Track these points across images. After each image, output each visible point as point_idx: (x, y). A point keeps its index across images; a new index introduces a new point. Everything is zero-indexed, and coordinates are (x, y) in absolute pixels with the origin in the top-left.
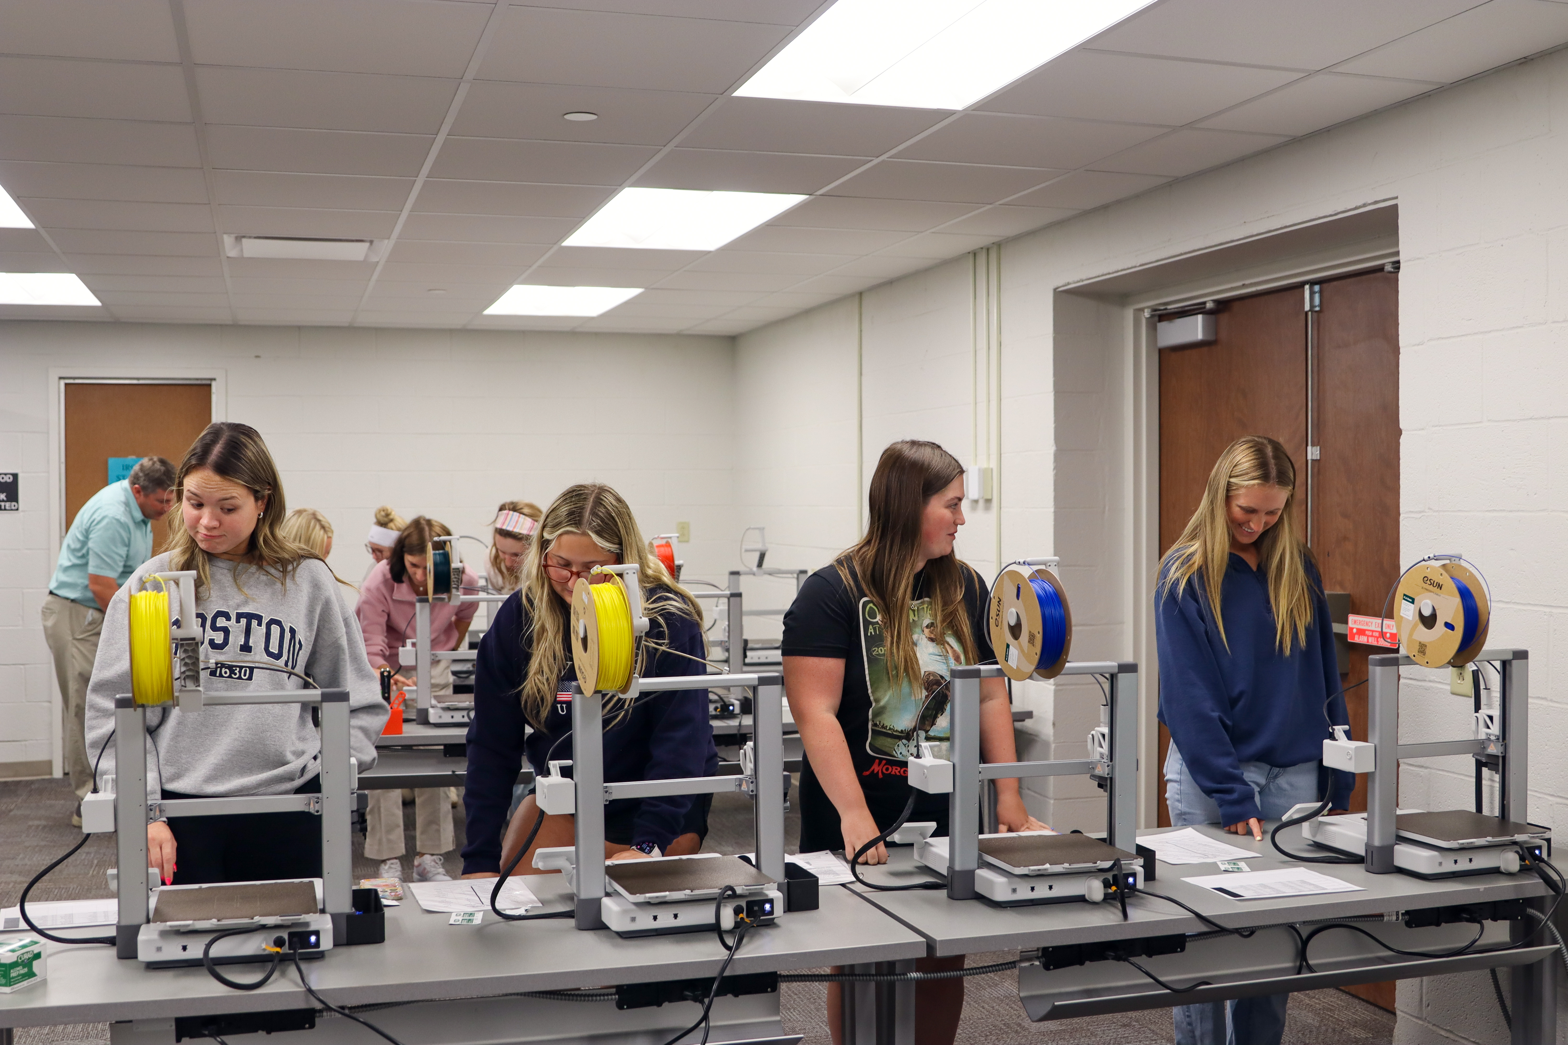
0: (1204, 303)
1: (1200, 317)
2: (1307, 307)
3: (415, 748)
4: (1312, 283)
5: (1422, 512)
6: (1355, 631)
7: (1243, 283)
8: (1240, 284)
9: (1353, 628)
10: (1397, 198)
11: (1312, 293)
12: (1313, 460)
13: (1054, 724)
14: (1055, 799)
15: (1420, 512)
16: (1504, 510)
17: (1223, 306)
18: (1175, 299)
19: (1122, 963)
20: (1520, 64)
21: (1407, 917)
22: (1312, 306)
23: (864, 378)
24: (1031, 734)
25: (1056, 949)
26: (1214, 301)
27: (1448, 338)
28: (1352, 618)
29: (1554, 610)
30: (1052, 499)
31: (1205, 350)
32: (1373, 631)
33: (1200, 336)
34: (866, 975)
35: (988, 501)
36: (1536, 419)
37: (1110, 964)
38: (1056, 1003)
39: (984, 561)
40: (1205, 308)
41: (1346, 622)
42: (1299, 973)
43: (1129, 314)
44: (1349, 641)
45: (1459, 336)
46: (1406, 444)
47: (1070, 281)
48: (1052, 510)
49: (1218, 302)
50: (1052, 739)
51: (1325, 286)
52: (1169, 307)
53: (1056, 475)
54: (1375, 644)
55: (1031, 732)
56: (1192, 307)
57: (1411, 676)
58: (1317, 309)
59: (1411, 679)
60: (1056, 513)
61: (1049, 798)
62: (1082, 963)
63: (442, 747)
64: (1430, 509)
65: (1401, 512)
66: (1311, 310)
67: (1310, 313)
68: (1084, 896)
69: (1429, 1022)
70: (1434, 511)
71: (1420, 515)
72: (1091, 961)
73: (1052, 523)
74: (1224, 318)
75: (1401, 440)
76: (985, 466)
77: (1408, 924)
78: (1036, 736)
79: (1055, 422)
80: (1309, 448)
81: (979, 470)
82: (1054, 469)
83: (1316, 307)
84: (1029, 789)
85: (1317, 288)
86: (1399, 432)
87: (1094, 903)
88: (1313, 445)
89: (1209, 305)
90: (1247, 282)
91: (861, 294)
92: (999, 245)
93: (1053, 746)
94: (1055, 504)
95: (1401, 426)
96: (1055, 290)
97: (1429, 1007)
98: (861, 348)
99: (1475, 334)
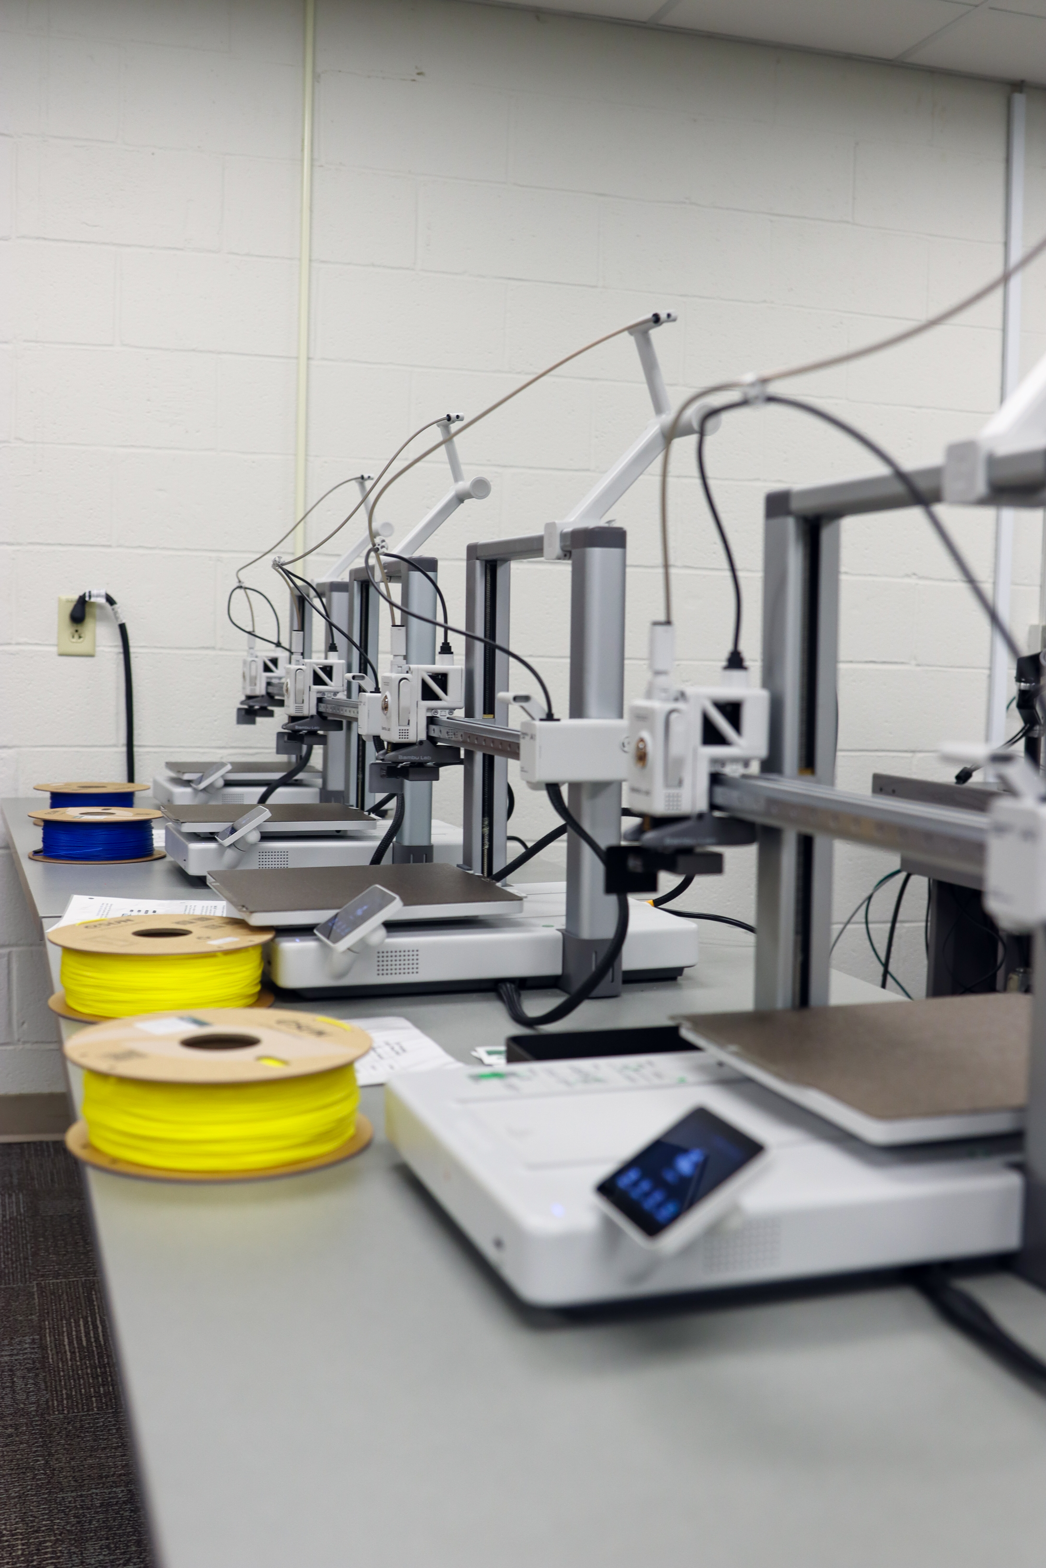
45: (76, 241)
99: (104, 243)
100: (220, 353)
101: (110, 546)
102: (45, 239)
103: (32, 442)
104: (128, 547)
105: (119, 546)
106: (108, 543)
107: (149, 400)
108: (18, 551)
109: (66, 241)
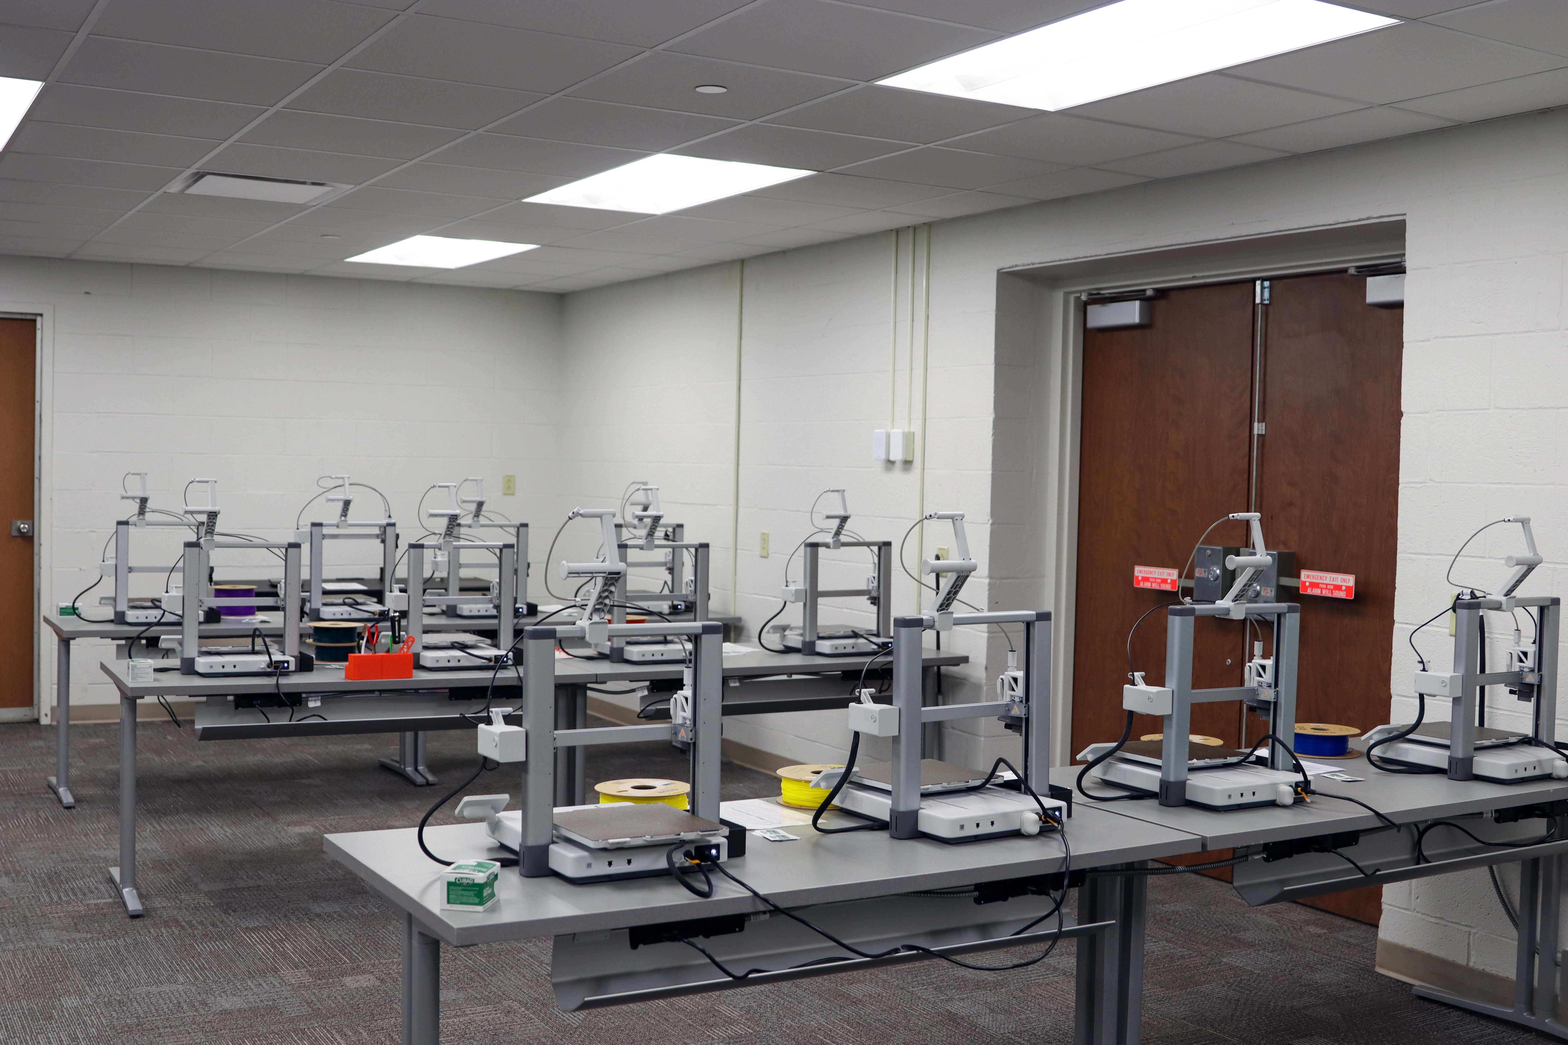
0: (1144, 290)
1: (1137, 303)
2: (1258, 300)
3: (420, 691)
4: (1263, 279)
5: (1424, 483)
6: (1307, 584)
7: (1194, 275)
8: (1191, 275)
9: (1305, 582)
10: (1405, 214)
11: (1263, 288)
12: (1258, 435)
13: (986, 668)
14: (985, 737)
15: (1421, 483)
16: (1510, 483)
17: (1162, 293)
18: (1109, 286)
19: (1326, 854)
20: (1540, 113)
21: (1497, 815)
22: (1262, 299)
23: (743, 341)
24: (958, 678)
25: (1276, 844)
26: (1154, 289)
27: (1455, 337)
28: (1304, 574)
29: (1558, 566)
30: (990, 463)
31: (1138, 332)
32: (1327, 585)
33: (1136, 319)
34: (1142, 869)
35: (907, 464)
36: (1546, 408)
37: (1313, 856)
38: (1285, 889)
39: (901, 518)
40: (1145, 294)
41: (1299, 576)
42: (1418, 863)
43: (1059, 297)
44: (1301, 592)
45: (1467, 336)
46: (1406, 424)
47: (1019, 263)
48: (990, 472)
49: (1156, 290)
50: (984, 681)
51: (1275, 282)
52: (1102, 292)
53: (994, 441)
54: (1329, 595)
55: (958, 676)
56: (1132, 294)
57: (1406, 622)
58: (1266, 302)
59: (1407, 624)
60: (993, 475)
61: (980, 736)
62: (1290, 856)
63: (447, 691)
64: (1431, 480)
65: (1400, 482)
66: (1262, 303)
67: (1260, 305)
68: (1275, 800)
69: (1418, 912)
70: (1436, 482)
71: (1421, 485)
72: (1296, 854)
73: (990, 484)
74: (1161, 304)
75: (1402, 421)
76: (907, 430)
77: (1497, 820)
78: (964, 679)
79: (995, 392)
80: (1256, 424)
81: (903, 433)
82: (993, 435)
83: (1265, 300)
84: (953, 728)
85: (1267, 284)
86: (1401, 414)
87: (1285, 807)
88: (1259, 422)
89: (1149, 293)
90: (1198, 275)
91: (742, 261)
92: (929, 226)
93: (985, 688)
94: (993, 467)
95: (1403, 409)
96: (998, 271)
97: (1419, 899)
98: (741, 313)
99: (1485, 335)
100: (1559, 408)
101: (1484, 557)
102: (1450, 337)
103: (1439, 482)
104: (1495, 558)
105: (1490, 558)
106: (1483, 555)
107: (1511, 448)
108: (1430, 559)
109: (1461, 336)
